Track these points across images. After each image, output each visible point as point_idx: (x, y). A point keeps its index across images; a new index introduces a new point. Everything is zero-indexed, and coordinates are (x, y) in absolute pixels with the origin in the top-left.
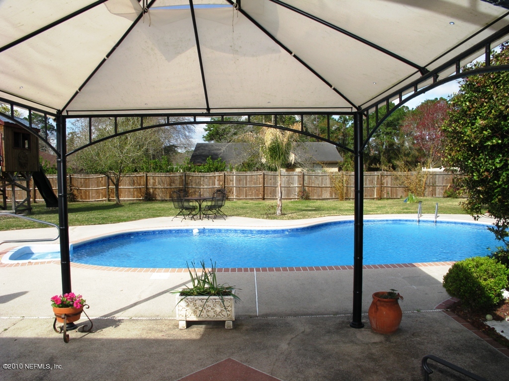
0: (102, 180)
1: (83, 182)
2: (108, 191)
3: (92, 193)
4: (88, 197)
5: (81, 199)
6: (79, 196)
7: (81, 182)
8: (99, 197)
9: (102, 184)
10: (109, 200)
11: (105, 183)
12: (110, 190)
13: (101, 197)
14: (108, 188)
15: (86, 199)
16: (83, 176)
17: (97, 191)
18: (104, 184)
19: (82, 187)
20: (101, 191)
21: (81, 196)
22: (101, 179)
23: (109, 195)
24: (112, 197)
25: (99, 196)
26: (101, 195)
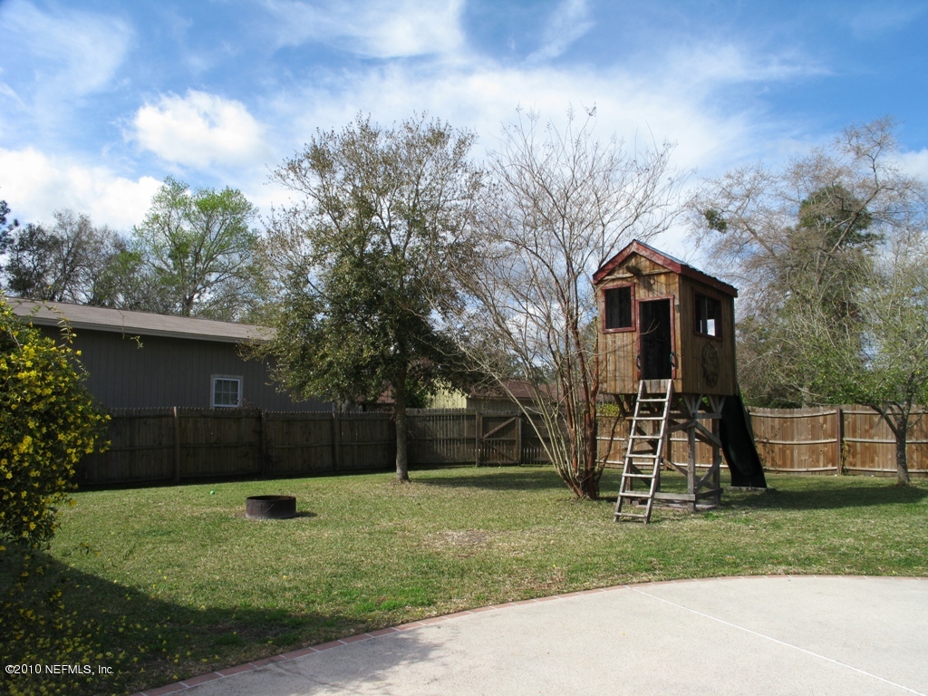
0: (825, 422)
1: (777, 426)
2: (842, 450)
3: (799, 454)
4: (789, 462)
5: (772, 465)
6: (769, 459)
7: (773, 427)
8: (816, 463)
9: (825, 432)
10: (844, 472)
11: (833, 430)
12: (847, 448)
13: (821, 464)
14: (842, 441)
15: (784, 465)
16: (777, 412)
17: (813, 449)
18: (829, 431)
19: (774, 437)
20: (821, 447)
21: (773, 459)
22: (821, 419)
23: (844, 459)
24: (851, 464)
25: (818, 461)
26: (822, 457)
